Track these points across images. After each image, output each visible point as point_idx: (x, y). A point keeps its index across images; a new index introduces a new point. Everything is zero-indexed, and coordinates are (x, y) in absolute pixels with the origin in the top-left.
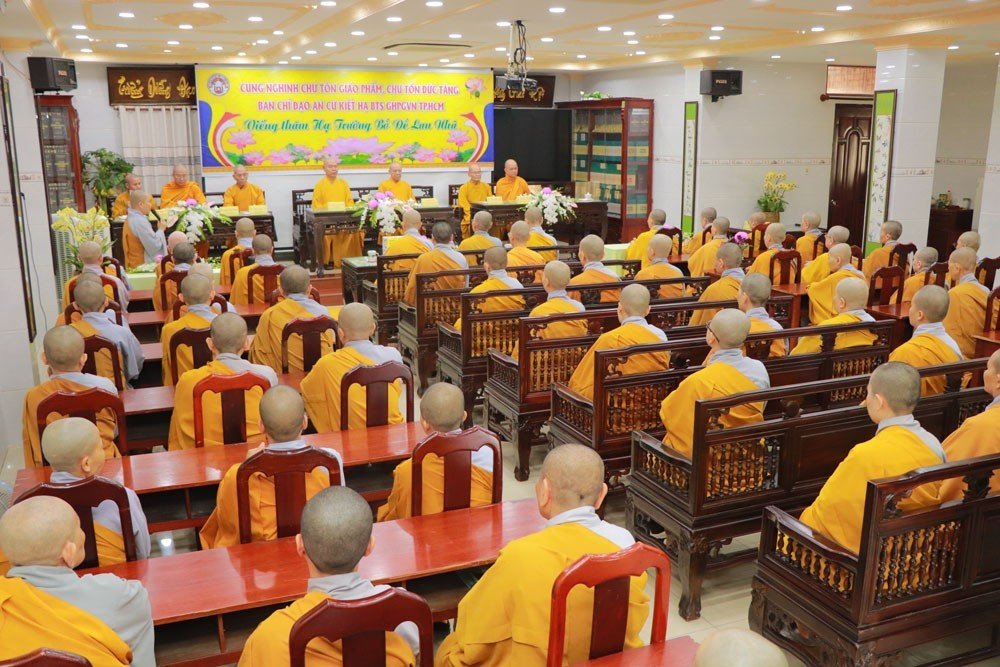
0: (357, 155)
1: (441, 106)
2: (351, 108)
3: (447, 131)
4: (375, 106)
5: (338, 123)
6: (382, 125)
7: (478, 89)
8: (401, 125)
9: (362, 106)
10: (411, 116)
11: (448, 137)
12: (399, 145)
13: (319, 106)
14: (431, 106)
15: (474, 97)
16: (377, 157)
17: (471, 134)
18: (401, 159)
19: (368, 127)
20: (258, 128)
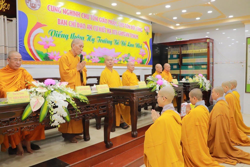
2: (104, 31)
6: (117, 43)
7: (148, 31)
8: (124, 44)
9: (109, 31)
15: (147, 34)
17: (146, 51)
18: (124, 61)
19: (111, 43)
20: (57, 36)
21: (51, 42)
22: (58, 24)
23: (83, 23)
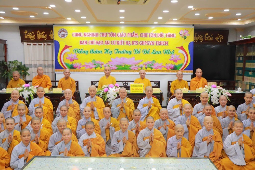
0: (125, 66)
1: (167, 43)
2: (123, 43)
3: (169, 55)
4: (133, 43)
5: (116, 51)
6: (137, 52)
7: (186, 35)
8: (146, 52)
9: (128, 43)
10: (151, 48)
11: (170, 58)
12: (145, 61)
13: (107, 43)
14: (162, 43)
15: (183, 39)
16: (134, 66)
17: (182, 57)
18: (146, 68)
19: (130, 53)
20: (79, 53)
21: (75, 57)
22: (80, 44)
23: (101, 40)
